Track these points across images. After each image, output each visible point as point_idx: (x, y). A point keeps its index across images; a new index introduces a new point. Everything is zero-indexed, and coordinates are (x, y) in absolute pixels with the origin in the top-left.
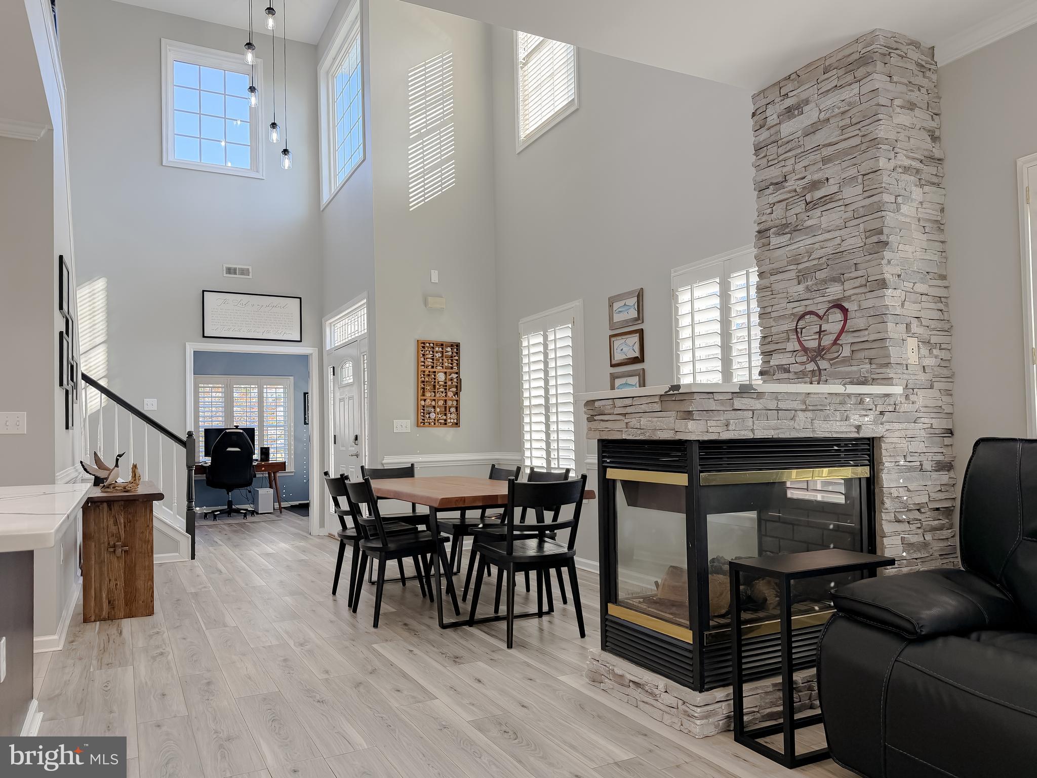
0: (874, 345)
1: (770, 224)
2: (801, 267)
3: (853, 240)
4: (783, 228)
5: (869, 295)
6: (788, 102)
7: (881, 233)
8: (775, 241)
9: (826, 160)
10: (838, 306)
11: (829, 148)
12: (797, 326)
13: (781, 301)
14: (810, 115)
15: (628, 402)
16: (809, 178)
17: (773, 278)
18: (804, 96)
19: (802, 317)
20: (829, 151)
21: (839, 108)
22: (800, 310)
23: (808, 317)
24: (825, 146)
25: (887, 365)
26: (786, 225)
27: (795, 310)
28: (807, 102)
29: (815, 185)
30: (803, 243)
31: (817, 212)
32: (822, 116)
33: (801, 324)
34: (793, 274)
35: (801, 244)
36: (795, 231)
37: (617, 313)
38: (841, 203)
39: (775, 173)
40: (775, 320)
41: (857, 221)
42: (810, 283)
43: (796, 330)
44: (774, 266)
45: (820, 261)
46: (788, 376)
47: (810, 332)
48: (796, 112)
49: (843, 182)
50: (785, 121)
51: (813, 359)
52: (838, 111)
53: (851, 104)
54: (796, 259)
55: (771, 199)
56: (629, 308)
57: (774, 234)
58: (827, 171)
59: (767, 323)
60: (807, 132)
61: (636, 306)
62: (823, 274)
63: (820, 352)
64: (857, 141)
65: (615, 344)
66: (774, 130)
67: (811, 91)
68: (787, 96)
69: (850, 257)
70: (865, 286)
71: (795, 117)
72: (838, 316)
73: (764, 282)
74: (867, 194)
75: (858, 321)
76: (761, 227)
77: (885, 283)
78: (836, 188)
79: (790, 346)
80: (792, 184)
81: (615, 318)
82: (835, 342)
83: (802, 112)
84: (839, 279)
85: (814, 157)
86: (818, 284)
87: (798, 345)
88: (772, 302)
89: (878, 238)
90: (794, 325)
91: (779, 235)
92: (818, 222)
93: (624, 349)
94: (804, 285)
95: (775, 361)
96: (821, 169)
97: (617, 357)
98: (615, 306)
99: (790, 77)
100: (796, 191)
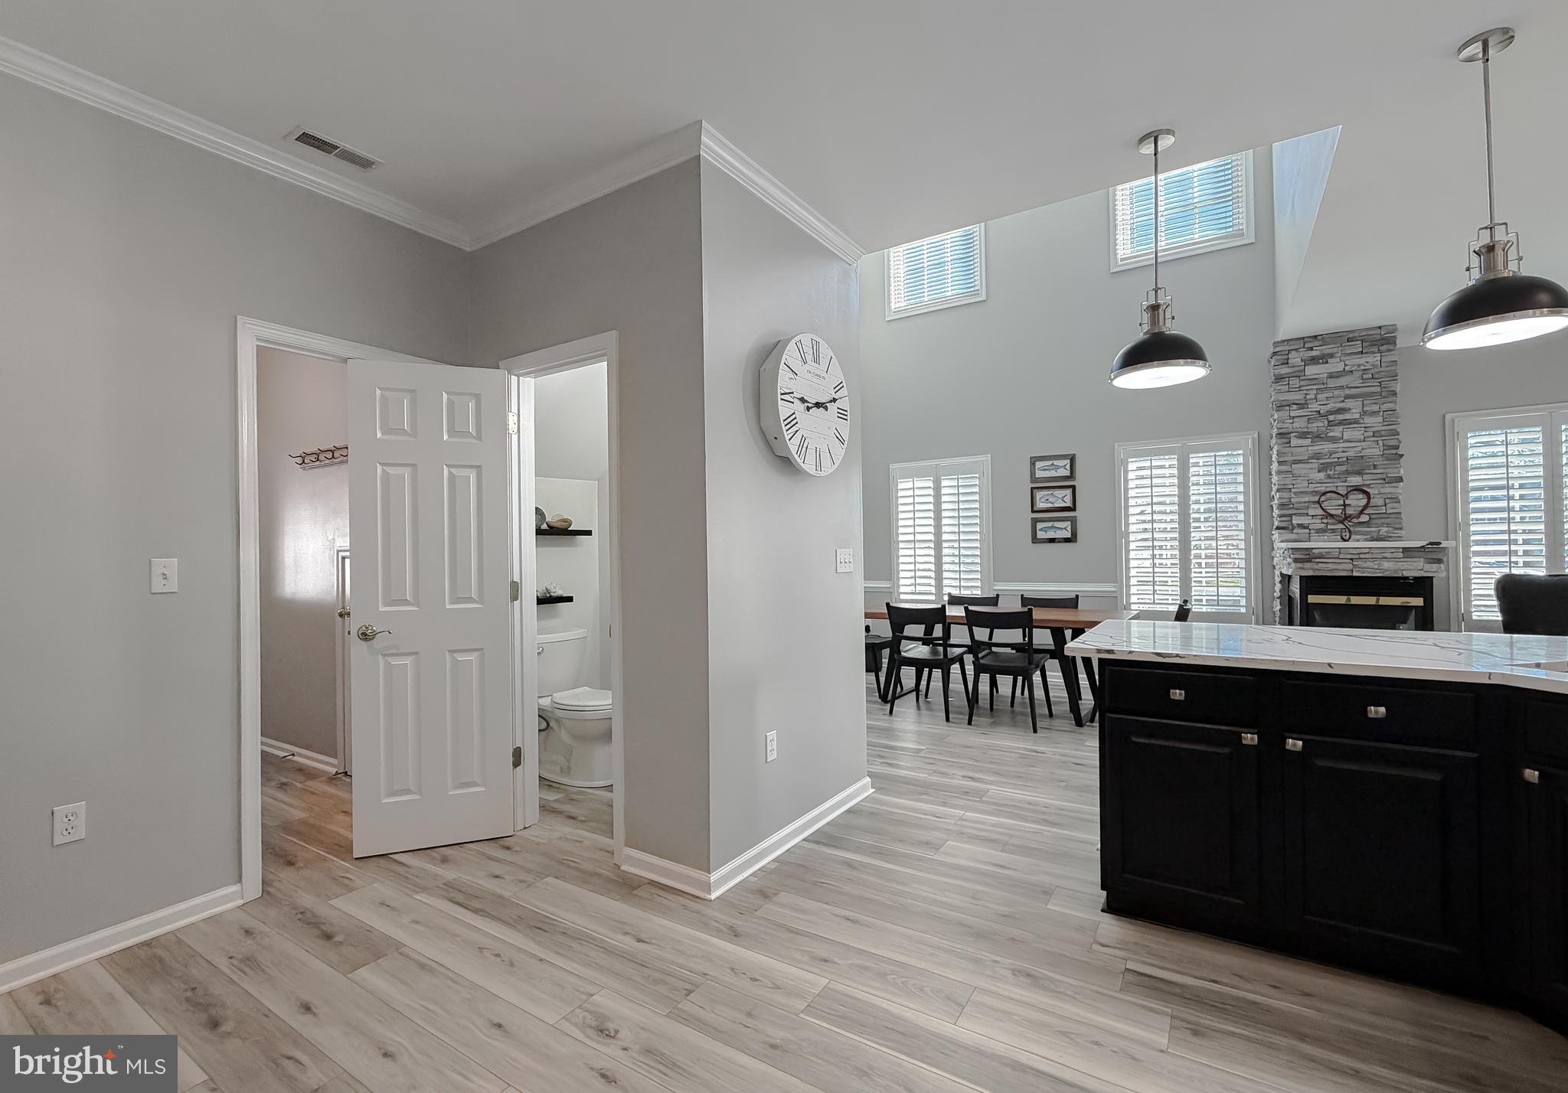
0: (1391, 516)
1: (1291, 430)
2: (1321, 461)
3: (1374, 450)
4: (1303, 435)
5: (1387, 485)
6: (1314, 353)
7: (1397, 447)
8: (1294, 442)
9: (1347, 397)
10: (1358, 489)
11: (1352, 390)
12: (1320, 499)
13: (1303, 482)
14: (1334, 366)
16: (1332, 405)
17: (1295, 466)
18: (1330, 351)
19: (1324, 494)
20: (1352, 392)
21: (1366, 366)
22: (1323, 489)
23: (1330, 494)
24: (1349, 387)
25: (1401, 529)
26: (1308, 433)
27: (1317, 489)
28: (1332, 356)
29: (1342, 410)
30: (1326, 447)
31: (1340, 428)
32: (1347, 368)
33: (1323, 498)
34: (1315, 466)
35: (1325, 446)
36: (1316, 437)
37: (1042, 470)
38: (1363, 425)
39: (1297, 397)
40: (1295, 493)
41: (1377, 439)
42: (1331, 473)
43: (1318, 502)
44: (1296, 458)
45: (1340, 460)
46: (1307, 531)
47: (1334, 506)
48: (1321, 361)
49: (1364, 413)
50: (1309, 365)
51: (1341, 522)
52: (1362, 368)
53: (1373, 365)
54: (1317, 456)
55: (1293, 414)
56: (1058, 467)
57: (1295, 436)
58: (1349, 404)
59: (1285, 495)
60: (1331, 376)
61: (1068, 467)
62: (1344, 468)
63: (1348, 518)
64: (1378, 389)
65: (1039, 495)
66: (1298, 369)
67: (1335, 350)
68: (1311, 349)
69: (1368, 460)
70: (1385, 479)
71: (1320, 364)
72: (1361, 496)
73: (1284, 468)
74: (1386, 423)
75: (1376, 501)
76: (1281, 431)
77: (1400, 479)
78: (1358, 416)
79: (1312, 512)
80: (1314, 406)
81: (1039, 474)
82: (1361, 512)
83: (1327, 362)
84: (1359, 473)
85: (1336, 392)
86: (1339, 474)
87: (1320, 512)
88: (1294, 482)
89: (1394, 451)
90: (1316, 499)
91: (1301, 438)
92: (1339, 435)
93: (1050, 500)
94: (1325, 473)
95: (1296, 521)
96: (1343, 401)
97: (1040, 505)
98: (1039, 465)
99: (1316, 337)
100: (1319, 412)
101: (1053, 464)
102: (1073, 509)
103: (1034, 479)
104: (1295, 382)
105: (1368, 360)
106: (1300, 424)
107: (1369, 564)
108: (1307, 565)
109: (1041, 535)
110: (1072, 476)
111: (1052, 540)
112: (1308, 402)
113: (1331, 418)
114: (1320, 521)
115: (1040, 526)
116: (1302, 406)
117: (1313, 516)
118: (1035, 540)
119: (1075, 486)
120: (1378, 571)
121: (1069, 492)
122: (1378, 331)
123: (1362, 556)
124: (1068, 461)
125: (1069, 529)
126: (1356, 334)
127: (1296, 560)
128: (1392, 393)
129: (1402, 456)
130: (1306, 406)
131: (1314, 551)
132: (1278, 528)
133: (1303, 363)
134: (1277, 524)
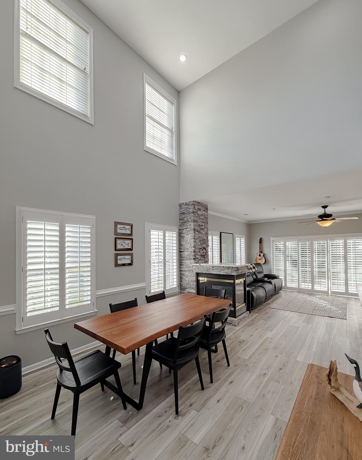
0: (208, 256)
1: (195, 229)
5: (207, 247)
6: (199, 207)
10: (204, 248)
17: (196, 240)
18: (201, 208)
22: (200, 247)
24: (203, 219)
26: (198, 230)
29: (202, 226)
34: (199, 240)
37: (119, 229)
39: (196, 219)
40: (196, 248)
41: (206, 235)
42: (201, 243)
45: (202, 239)
46: (198, 260)
47: (202, 252)
48: (200, 210)
49: (204, 227)
51: (203, 257)
52: (205, 215)
54: (199, 237)
55: (196, 224)
56: (126, 229)
60: (201, 215)
61: (130, 229)
64: (206, 221)
65: (119, 241)
69: (205, 240)
74: (207, 231)
80: (199, 223)
81: (119, 231)
84: (204, 243)
85: (201, 220)
87: (200, 254)
88: (196, 245)
90: (199, 250)
93: (123, 244)
95: (196, 257)
96: (202, 223)
97: (119, 247)
98: (119, 226)
99: (199, 203)
100: (199, 225)
101: (124, 227)
102: (131, 249)
103: (116, 233)
104: (196, 215)
106: (197, 227)
109: (119, 262)
110: (131, 234)
111: (124, 265)
112: (198, 221)
114: (200, 257)
115: (119, 257)
118: (117, 265)
119: (133, 239)
121: (130, 241)
124: (130, 227)
125: (130, 259)
126: (204, 205)
129: (208, 240)
132: (194, 259)
133: (197, 209)
134: (193, 257)
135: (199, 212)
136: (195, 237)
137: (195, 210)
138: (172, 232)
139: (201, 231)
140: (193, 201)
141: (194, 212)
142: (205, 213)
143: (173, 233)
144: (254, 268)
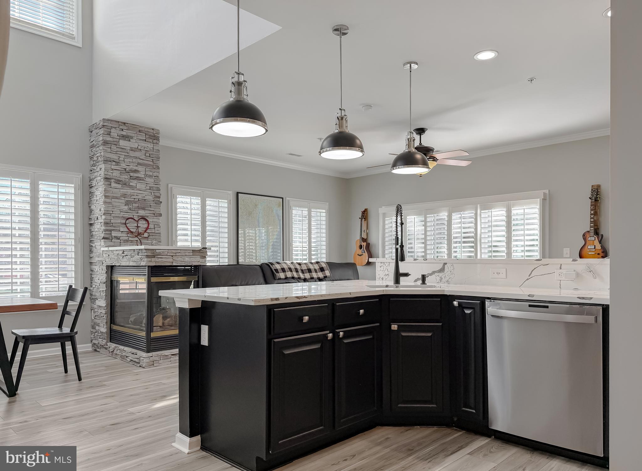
0: (157, 234)
1: (112, 177)
2: (126, 199)
3: (150, 198)
4: (118, 182)
5: (155, 217)
6: (124, 133)
7: (159, 197)
8: (113, 185)
9: (139, 164)
10: (143, 218)
11: (141, 160)
12: (126, 222)
13: (117, 210)
14: (133, 144)
15: (179, 251)
16: (132, 167)
17: (113, 200)
18: (131, 135)
19: (128, 219)
20: (141, 161)
21: (147, 149)
22: (127, 216)
23: (130, 220)
24: (139, 159)
26: (121, 181)
27: (124, 216)
28: (132, 138)
29: (136, 171)
30: (129, 191)
31: (135, 181)
32: (139, 147)
34: (123, 201)
36: (124, 184)
38: (145, 182)
39: (115, 157)
40: (114, 217)
41: (151, 191)
42: (131, 207)
43: (125, 224)
44: (114, 195)
45: (135, 200)
46: (119, 241)
47: (132, 226)
48: (127, 139)
49: (146, 175)
50: (121, 139)
51: (136, 236)
52: (146, 149)
53: (150, 149)
54: (124, 196)
55: (113, 167)
57: (113, 182)
58: (140, 168)
59: (109, 217)
60: (132, 150)
62: (136, 205)
63: (139, 234)
64: (151, 163)
66: (115, 140)
67: (133, 135)
68: (122, 130)
69: (148, 202)
70: (154, 214)
71: (126, 140)
72: (145, 222)
73: (108, 200)
74: (155, 183)
75: (151, 226)
76: (107, 176)
77: (160, 215)
78: (143, 176)
79: (122, 230)
80: (123, 165)
82: (145, 231)
83: (130, 141)
84: (144, 209)
85: (134, 160)
86: (135, 208)
87: (126, 230)
88: (113, 210)
89: (158, 199)
90: (124, 221)
91: (116, 183)
92: (135, 185)
94: (128, 207)
95: (114, 234)
96: (137, 166)
99: (125, 123)
100: (125, 169)
104: (114, 147)
105: (149, 145)
106: (116, 174)
107: (180, 259)
108: (153, 259)
112: (120, 162)
113: (132, 174)
114: (126, 235)
116: (117, 163)
117: (122, 232)
120: (183, 262)
122: (152, 131)
123: (177, 254)
126: (143, 129)
127: (148, 256)
128: (157, 167)
129: (161, 202)
130: (119, 164)
131: (157, 251)
132: (104, 238)
133: (118, 137)
134: (103, 235)
135: (122, 143)
136: (107, 195)
137: (108, 139)
138: (57, 184)
139: (133, 183)
140: (104, 119)
141: (105, 143)
142: (150, 146)
143: (60, 184)
144: (322, 269)
